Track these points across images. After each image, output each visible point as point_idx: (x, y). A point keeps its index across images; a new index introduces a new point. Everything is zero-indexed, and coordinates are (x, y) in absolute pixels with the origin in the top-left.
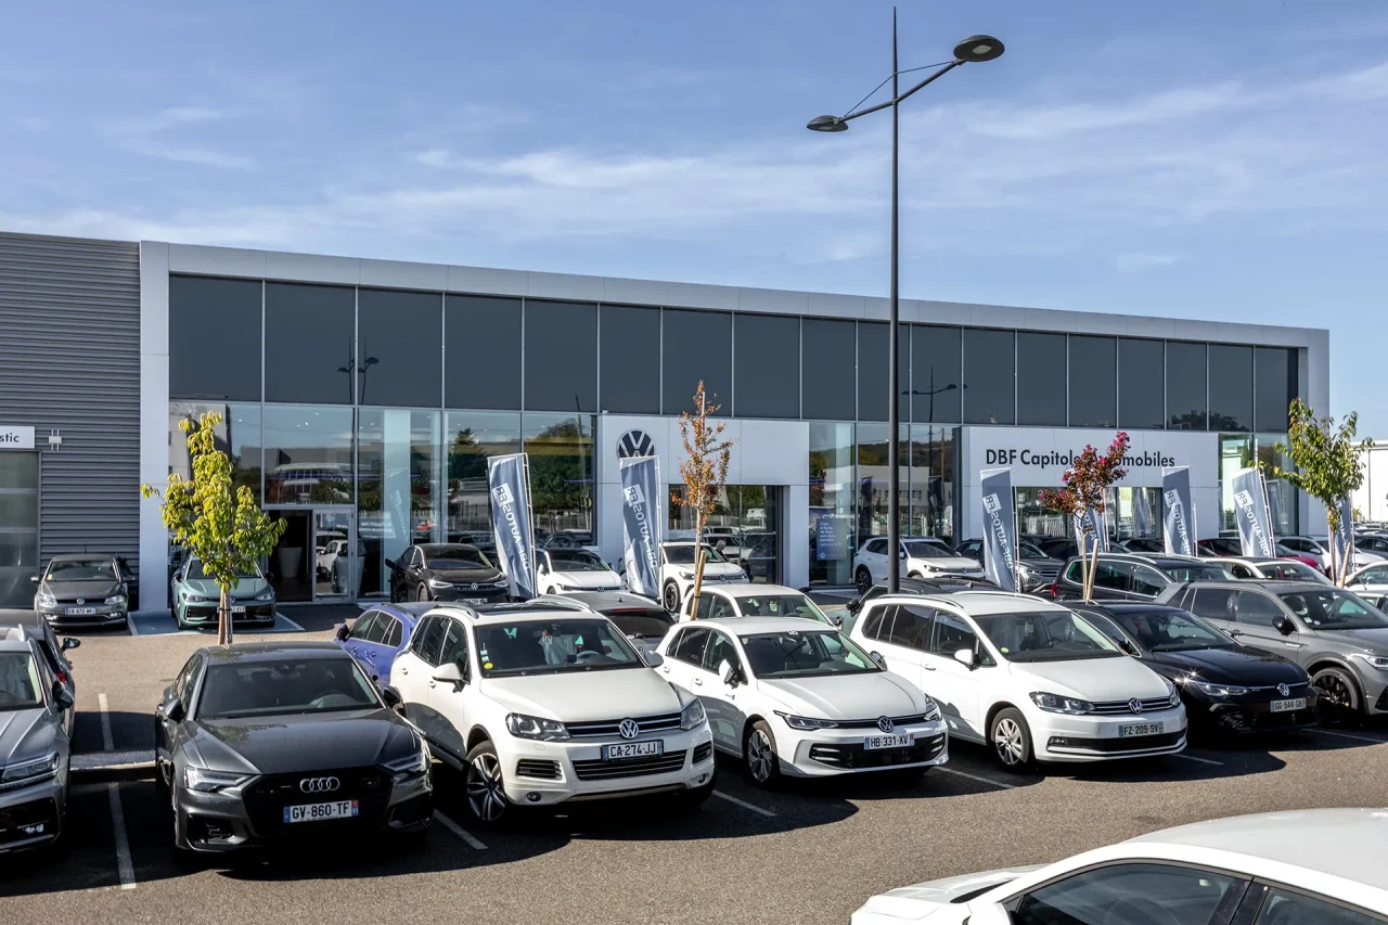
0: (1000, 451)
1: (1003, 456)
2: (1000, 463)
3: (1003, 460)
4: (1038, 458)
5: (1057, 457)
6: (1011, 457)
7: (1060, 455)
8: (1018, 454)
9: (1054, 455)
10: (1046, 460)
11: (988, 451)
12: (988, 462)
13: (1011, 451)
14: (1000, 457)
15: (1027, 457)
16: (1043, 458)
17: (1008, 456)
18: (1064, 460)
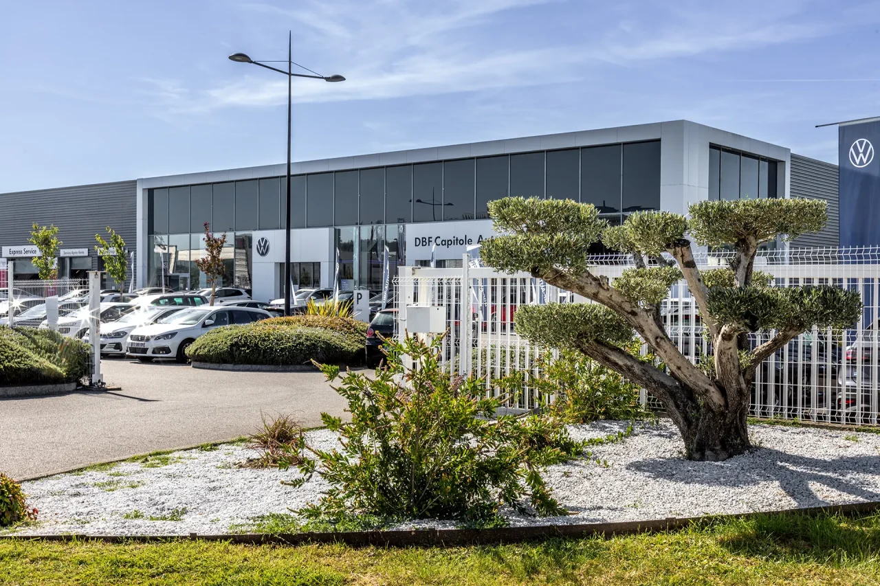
0: (423, 238)
1: (424, 242)
2: (423, 245)
3: (424, 243)
4: (445, 241)
5: (457, 240)
6: (429, 241)
7: (459, 239)
8: (433, 240)
9: (455, 239)
10: (450, 242)
11: (416, 239)
12: (416, 245)
13: (429, 238)
14: (423, 242)
15: (439, 241)
16: (448, 241)
17: (427, 241)
18: (461, 242)
